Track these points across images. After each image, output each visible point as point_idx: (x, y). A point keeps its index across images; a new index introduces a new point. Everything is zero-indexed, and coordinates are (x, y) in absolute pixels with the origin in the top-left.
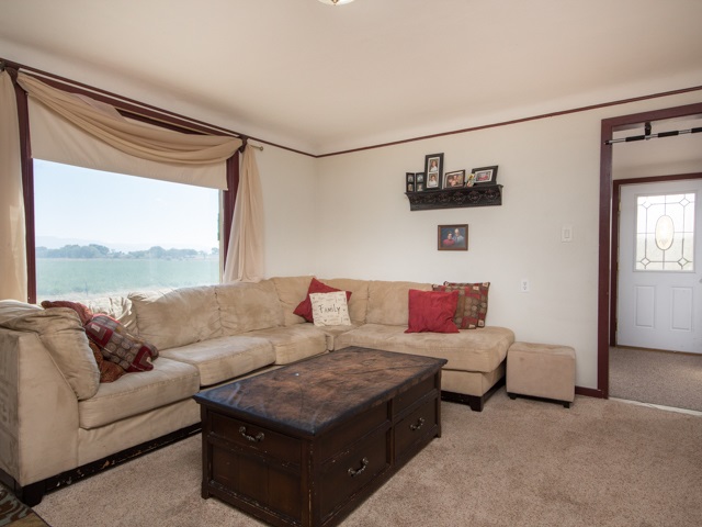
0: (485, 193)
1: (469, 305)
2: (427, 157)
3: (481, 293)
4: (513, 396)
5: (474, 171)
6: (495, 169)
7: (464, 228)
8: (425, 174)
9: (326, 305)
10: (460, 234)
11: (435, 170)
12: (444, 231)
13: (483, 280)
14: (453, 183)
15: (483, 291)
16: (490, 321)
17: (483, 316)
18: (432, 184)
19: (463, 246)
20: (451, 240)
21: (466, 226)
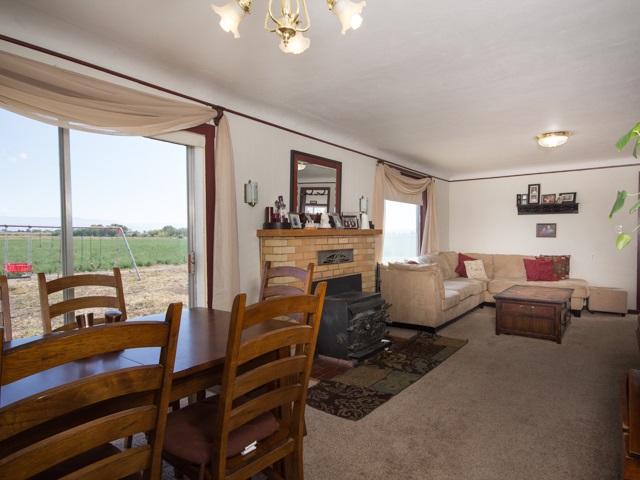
0: (569, 206)
1: (560, 268)
2: (530, 186)
3: (565, 261)
4: (593, 312)
5: (560, 195)
6: (575, 194)
7: (554, 226)
8: (528, 195)
9: (474, 267)
10: (551, 228)
11: (535, 193)
12: (540, 226)
13: (567, 254)
14: (548, 201)
15: (567, 259)
16: (572, 275)
17: (567, 273)
18: (534, 201)
19: (553, 235)
20: (544, 232)
21: (555, 224)
